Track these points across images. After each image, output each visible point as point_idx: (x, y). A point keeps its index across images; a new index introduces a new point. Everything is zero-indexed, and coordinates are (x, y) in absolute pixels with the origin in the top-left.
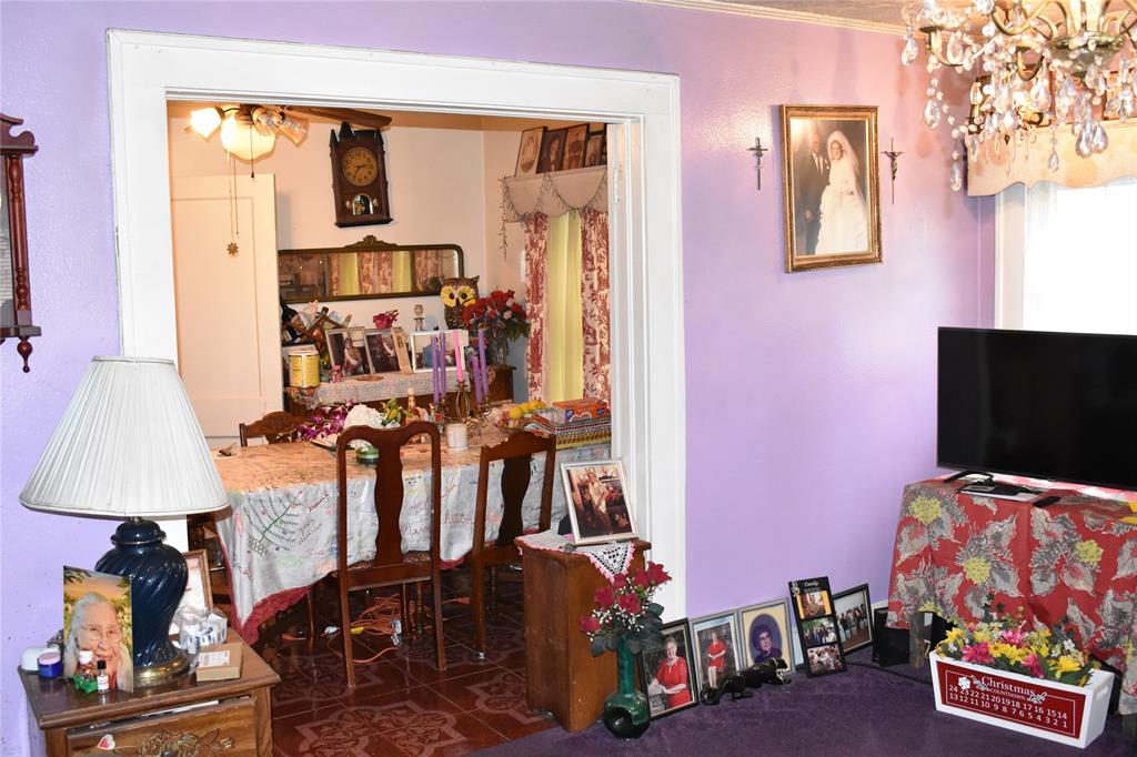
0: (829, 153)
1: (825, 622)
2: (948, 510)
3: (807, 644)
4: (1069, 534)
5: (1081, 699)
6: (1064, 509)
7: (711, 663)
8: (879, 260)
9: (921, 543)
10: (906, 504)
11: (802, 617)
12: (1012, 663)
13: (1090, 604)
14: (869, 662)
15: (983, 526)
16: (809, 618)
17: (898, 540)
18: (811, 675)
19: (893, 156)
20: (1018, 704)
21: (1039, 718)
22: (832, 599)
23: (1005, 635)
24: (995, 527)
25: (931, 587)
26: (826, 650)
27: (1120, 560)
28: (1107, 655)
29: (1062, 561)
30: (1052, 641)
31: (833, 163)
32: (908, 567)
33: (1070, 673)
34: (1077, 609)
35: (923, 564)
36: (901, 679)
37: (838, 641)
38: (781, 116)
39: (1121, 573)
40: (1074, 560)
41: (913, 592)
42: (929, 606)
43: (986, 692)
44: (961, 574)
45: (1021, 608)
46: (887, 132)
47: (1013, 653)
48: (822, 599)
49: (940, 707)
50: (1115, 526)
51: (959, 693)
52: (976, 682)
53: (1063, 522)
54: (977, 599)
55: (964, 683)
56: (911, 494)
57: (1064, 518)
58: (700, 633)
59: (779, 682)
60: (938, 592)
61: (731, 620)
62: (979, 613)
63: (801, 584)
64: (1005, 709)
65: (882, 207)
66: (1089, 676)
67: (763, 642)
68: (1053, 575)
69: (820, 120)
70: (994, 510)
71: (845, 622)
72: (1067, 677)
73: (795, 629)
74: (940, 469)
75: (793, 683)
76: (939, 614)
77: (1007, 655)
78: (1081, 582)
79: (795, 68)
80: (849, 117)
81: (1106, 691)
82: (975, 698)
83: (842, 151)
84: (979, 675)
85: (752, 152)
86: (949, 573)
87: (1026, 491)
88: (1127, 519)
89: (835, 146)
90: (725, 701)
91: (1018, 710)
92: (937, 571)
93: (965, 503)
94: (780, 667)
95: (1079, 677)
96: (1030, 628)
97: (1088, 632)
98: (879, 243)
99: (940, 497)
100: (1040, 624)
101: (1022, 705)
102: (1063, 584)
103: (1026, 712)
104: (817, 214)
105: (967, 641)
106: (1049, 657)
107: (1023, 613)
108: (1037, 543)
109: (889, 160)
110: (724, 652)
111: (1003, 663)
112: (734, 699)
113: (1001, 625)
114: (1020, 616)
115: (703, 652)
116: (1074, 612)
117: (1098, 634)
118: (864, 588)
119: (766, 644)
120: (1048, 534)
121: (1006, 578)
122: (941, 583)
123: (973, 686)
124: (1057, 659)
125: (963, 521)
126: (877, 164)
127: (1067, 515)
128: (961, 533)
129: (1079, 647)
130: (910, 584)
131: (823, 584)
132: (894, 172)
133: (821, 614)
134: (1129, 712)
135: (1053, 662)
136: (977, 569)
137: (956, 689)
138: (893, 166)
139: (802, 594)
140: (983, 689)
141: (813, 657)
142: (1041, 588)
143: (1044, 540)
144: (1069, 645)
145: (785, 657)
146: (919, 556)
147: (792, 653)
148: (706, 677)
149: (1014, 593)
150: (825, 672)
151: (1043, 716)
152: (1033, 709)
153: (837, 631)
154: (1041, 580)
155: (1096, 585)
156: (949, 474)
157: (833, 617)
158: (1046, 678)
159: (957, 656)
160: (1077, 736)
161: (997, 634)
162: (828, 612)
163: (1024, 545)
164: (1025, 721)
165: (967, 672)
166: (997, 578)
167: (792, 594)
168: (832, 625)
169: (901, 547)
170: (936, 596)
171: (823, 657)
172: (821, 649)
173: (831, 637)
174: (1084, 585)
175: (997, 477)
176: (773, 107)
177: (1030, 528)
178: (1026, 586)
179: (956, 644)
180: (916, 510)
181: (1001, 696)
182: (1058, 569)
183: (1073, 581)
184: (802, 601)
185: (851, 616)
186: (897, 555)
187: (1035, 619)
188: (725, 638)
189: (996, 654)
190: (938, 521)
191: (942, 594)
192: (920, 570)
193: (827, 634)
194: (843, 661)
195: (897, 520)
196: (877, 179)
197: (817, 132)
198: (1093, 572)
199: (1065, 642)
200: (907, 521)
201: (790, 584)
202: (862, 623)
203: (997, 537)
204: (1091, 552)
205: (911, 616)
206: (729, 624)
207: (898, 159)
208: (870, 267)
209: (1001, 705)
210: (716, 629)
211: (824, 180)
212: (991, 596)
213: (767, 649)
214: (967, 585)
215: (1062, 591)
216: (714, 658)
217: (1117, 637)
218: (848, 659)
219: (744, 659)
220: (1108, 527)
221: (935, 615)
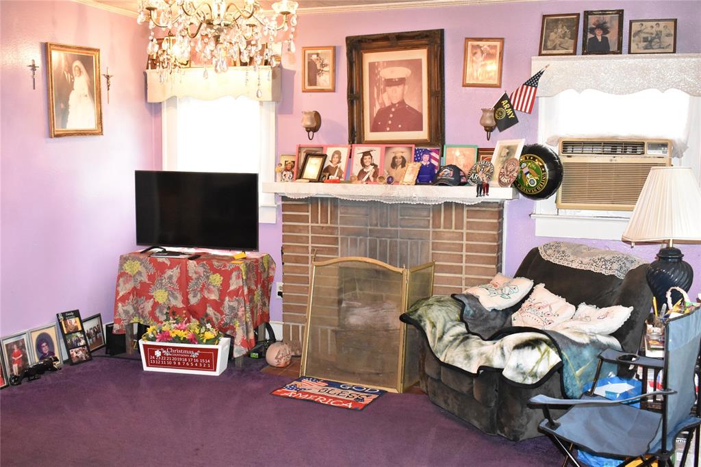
0: (74, 72)
1: (79, 334)
2: (144, 266)
3: (69, 347)
4: (206, 272)
5: (216, 351)
6: (204, 260)
7: (14, 362)
8: (101, 133)
9: (130, 286)
10: (121, 265)
11: (66, 332)
12: (182, 339)
13: (218, 306)
14: (104, 354)
15: (163, 273)
16: (69, 333)
17: (118, 285)
18: (72, 364)
19: (108, 77)
20: (186, 360)
21: (196, 364)
22: (82, 322)
23: (177, 326)
24: (169, 272)
25: (136, 309)
26: (80, 350)
27: (231, 282)
28: (226, 330)
29: (203, 286)
30: (200, 326)
31: (76, 78)
32: (124, 299)
33: (211, 339)
34: (211, 309)
35: (131, 297)
36: (123, 360)
37: (86, 344)
38: (46, 49)
39: (232, 288)
40: (209, 285)
41: (126, 312)
42: (136, 320)
43: (169, 356)
44: (152, 299)
45: (184, 312)
46: (105, 63)
47: (182, 334)
48: (76, 322)
49: (146, 368)
50: (228, 265)
51: (155, 360)
52: (164, 352)
53: (203, 266)
54: (161, 312)
55: (158, 353)
56: (124, 259)
57: (204, 264)
58: (7, 345)
59: (56, 370)
60: (140, 311)
61: (24, 337)
62: (163, 318)
63: (64, 314)
64: (179, 363)
65: (103, 104)
66: (219, 340)
67: (44, 349)
68: (199, 294)
69: (69, 53)
70: (169, 263)
71: (89, 335)
72: (209, 341)
73: (62, 340)
74: (139, 247)
75: (62, 369)
76: (142, 323)
77: (179, 335)
78: (213, 295)
79: (54, 23)
80: (84, 53)
81: (227, 347)
82: (163, 360)
83: (80, 72)
84: (165, 348)
85: (31, 68)
86: (146, 299)
87: (184, 254)
88: (233, 262)
89: (77, 68)
90: (24, 382)
91: (186, 362)
92: (139, 300)
93: (154, 261)
94: (54, 361)
95: (215, 341)
96: (189, 321)
97: (217, 319)
98: (102, 125)
99: (139, 260)
100: (194, 320)
101: (188, 360)
102: (204, 297)
103: (190, 363)
104: (67, 106)
105: (158, 331)
106: (199, 334)
107: (185, 314)
108: (191, 278)
109: (105, 79)
110: (21, 356)
111: (177, 339)
112: (30, 380)
113: (175, 322)
114: (184, 315)
115: (9, 357)
116: (210, 311)
117: (222, 320)
118: (99, 316)
119: (46, 349)
120: (196, 273)
121: (176, 298)
122: (142, 306)
123: (162, 354)
124: (203, 333)
125: (152, 271)
126: (100, 81)
127: (205, 262)
128: (152, 278)
129: (213, 326)
130: (125, 308)
131: (76, 314)
132: (108, 86)
133: (76, 331)
134: (238, 356)
135: (202, 335)
136: (160, 296)
137: (154, 358)
138: (108, 82)
139: (65, 320)
140: (168, 355)
141: (73, 354)
142: (193, 301)
143: (194, 276)
144: (209, 326)
145: (57, 355)
146: (129, 293)
147: (61, 353)
148: (12, 370)
149: (180, 305)
150: (80, 361)
151: (198, 364)
152: (193, 361)
153: (86, 340)
154: (194, 297)
155: (220, 295)
156: (142, 249)
157: (82, 331)
158: (199, 343)
159: (153, 339)
160: (215, 370)
161: (173, 326)
162: (80, 329)
163: (184, 280)
164: (190, 367)
165: (159, 347)
166: (171, 298)
167: (59, 320)
168: (83, 336)
169: (120, 289)
170: (139, 313)
171: (78, 353)
172: (77, 349)
173: (83, 342)
174: (214, 296)
175: (168, 249)
176: (41, 43)
177: (187, 271)
178: (186, 301)
179: (153, 333)
180: (127, 268)
181: (177, 357)
182: (202, 290)
183: (209, 295)
184: (65, 325)
185: (92, 331)
186: (117, 293)
187: (191, 317)
188: (22, 347)
189: (173, 335)
190: (139, 273)
191: (143, 312)
192: (130, 301)
193: (80, 341)
194: (90, 355)
195: (116, 273)
196: (100, 89)
197: (67, 59)
198: (218, 289)
199: (207, 325)
200: (122, 274)
201: (57, 315)
202: (98, 335)
203: (170, 277)
204: (217, 279)
205: (126, 326)
206: (23, 339)
207: (111, 79)
208: (97, 137)
209: (177, 362)
210: (16, 343)
211: (70, 87)
212: (169, 308)
213: (46, 352)
214: (156, 305)
215: (204, 301)
216: (16, 359)
217: (231, 319)
218: (93, 354)
219: (33, 359)
220: (225, 266)
221: (139, 324)
